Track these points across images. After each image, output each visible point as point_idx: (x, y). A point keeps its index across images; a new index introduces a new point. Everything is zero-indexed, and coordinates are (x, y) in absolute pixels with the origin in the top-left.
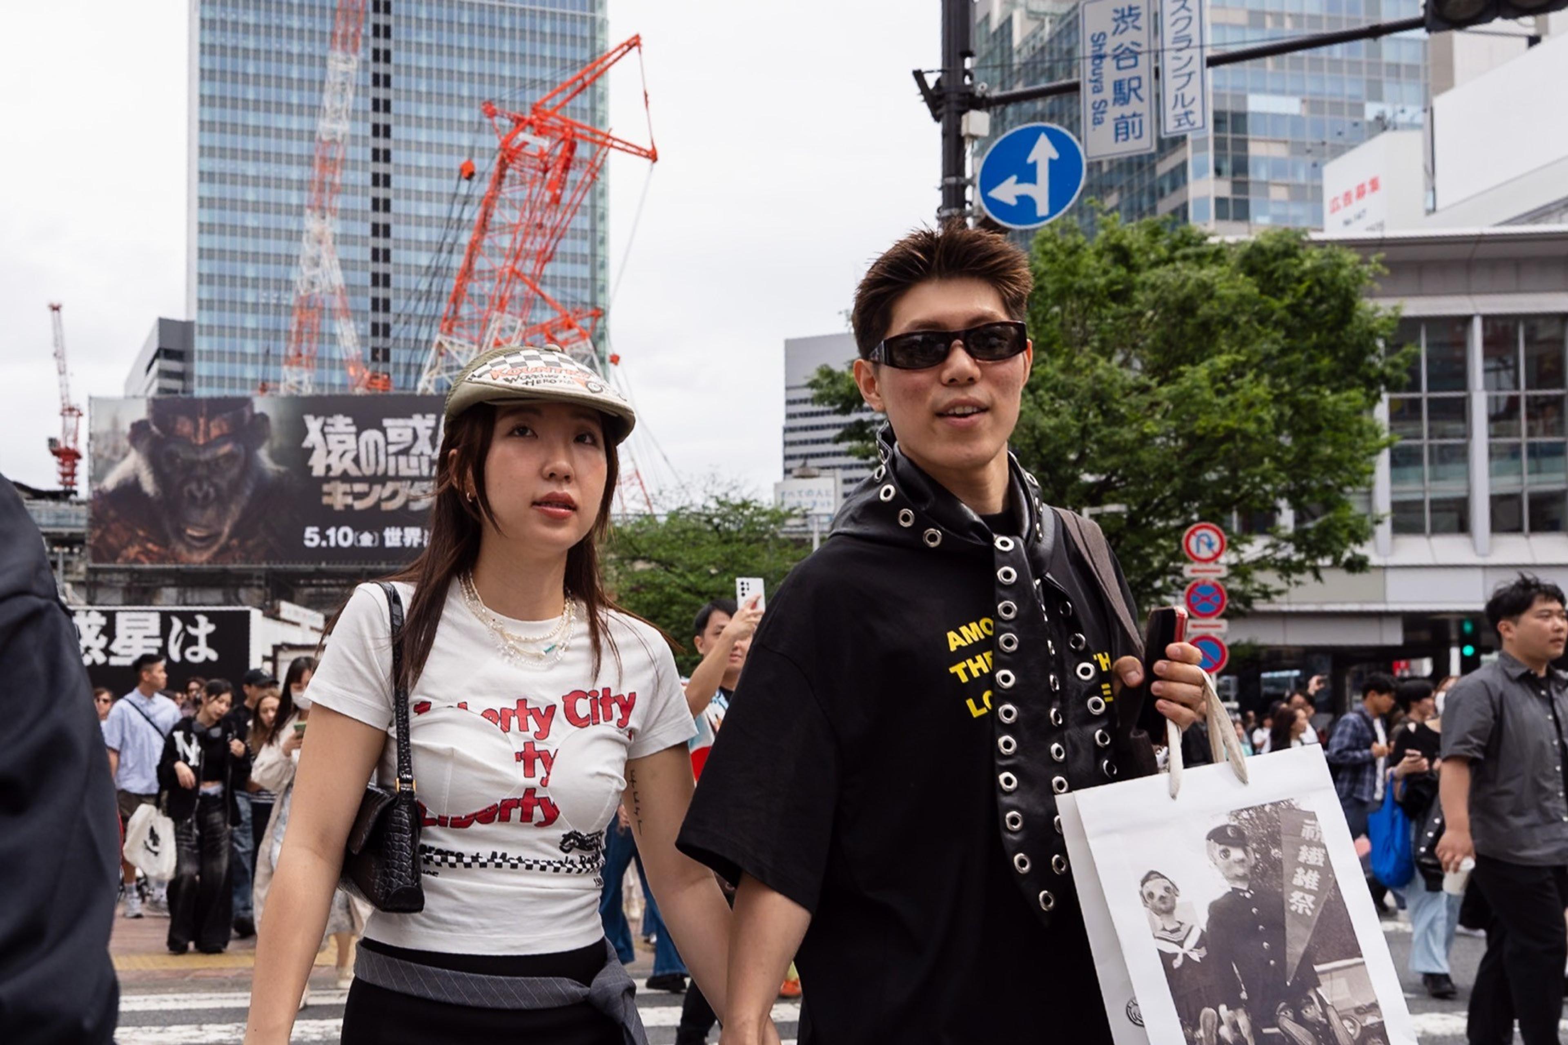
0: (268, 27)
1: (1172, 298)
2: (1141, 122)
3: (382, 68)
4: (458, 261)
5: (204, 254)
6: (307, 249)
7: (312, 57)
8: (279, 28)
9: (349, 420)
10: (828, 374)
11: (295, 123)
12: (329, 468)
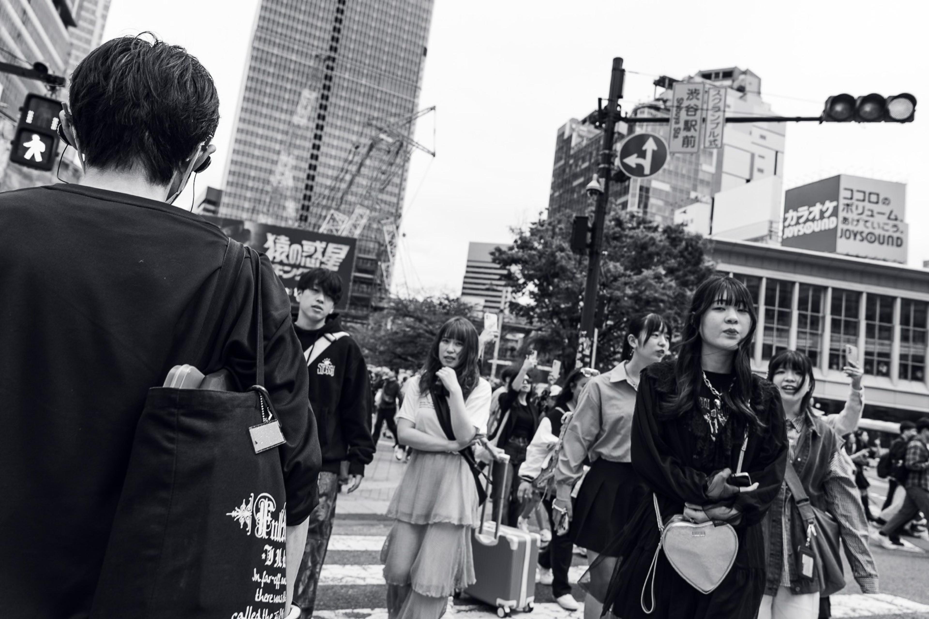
0: (278, 76)
1: (639, 242)
2: (694, 141)
3: (324, 102)
4: (344, 186)
5: (234, 162)
6: (279, 169)
7: (295, 91)
8: (283, 77)
9: (287, 238)
10: (498, 250)
11: (283, 116)
12: (274, 258)
